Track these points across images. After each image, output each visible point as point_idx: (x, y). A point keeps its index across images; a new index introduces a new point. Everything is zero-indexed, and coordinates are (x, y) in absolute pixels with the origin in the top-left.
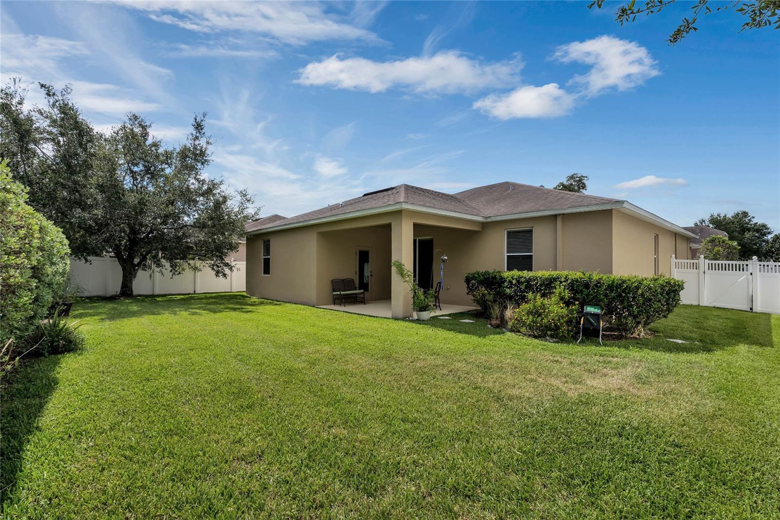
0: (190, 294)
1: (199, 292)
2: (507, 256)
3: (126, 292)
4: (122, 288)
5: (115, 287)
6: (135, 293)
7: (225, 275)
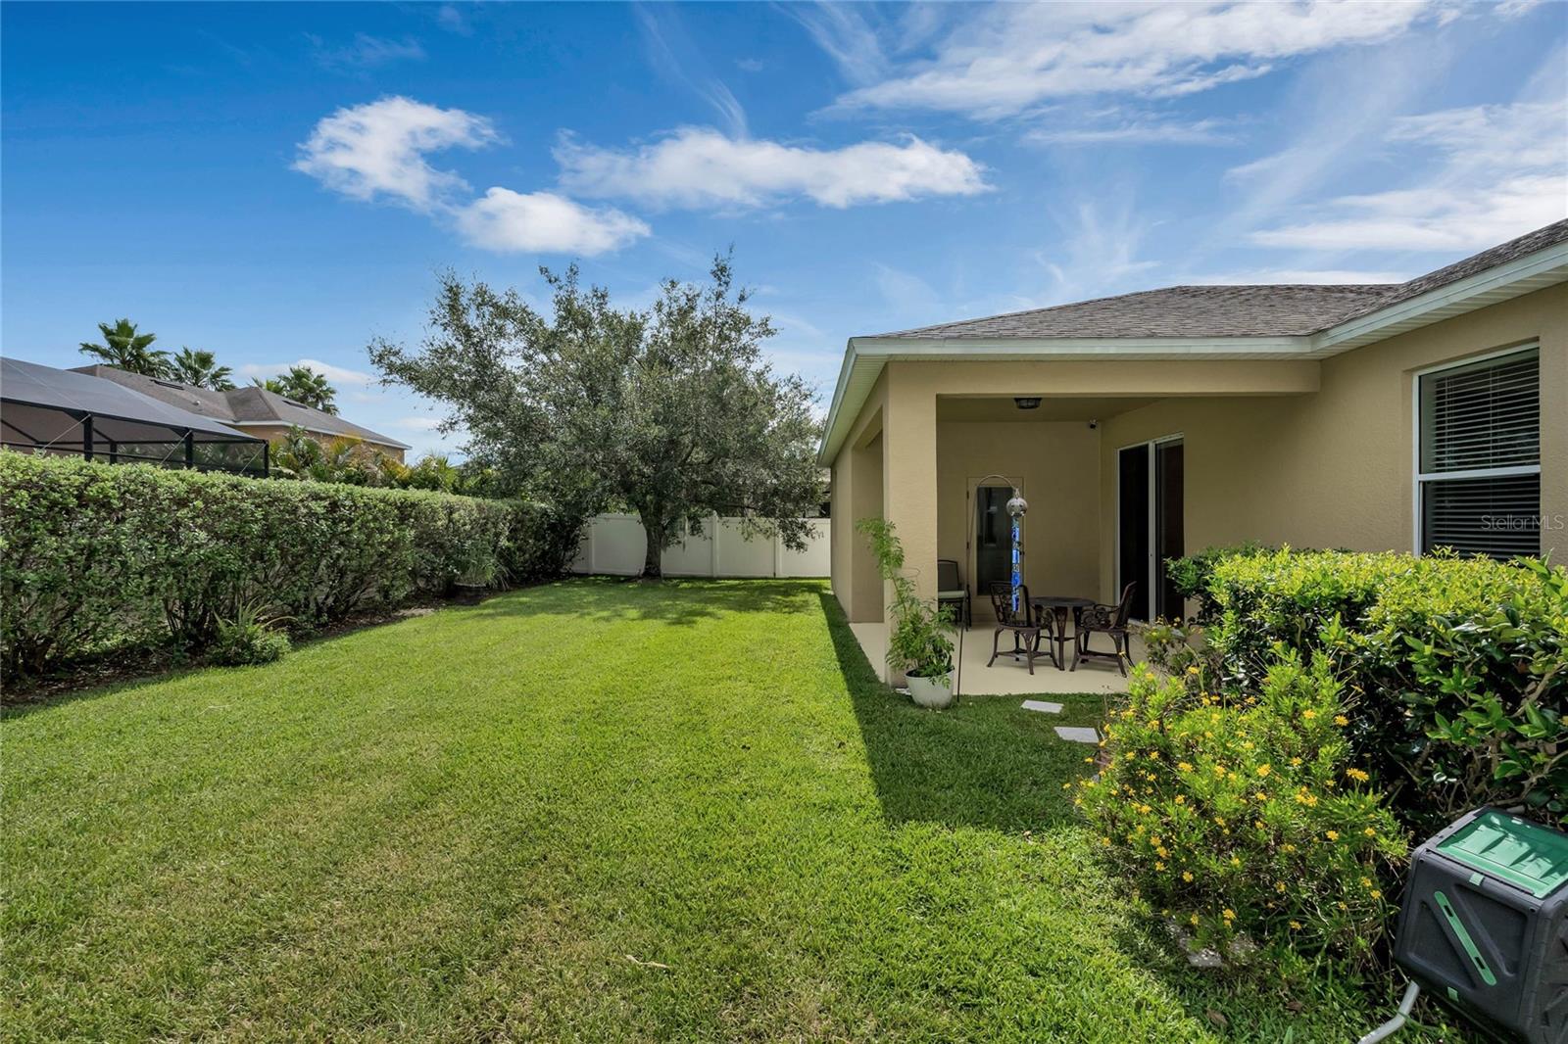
0: (766, 578)
1: (782, 576)
2: (1425, 484)
3: (652, 573)
4: (647, 563)
5: (635, 564)
6: (663, 571)
7: (800, 546)
